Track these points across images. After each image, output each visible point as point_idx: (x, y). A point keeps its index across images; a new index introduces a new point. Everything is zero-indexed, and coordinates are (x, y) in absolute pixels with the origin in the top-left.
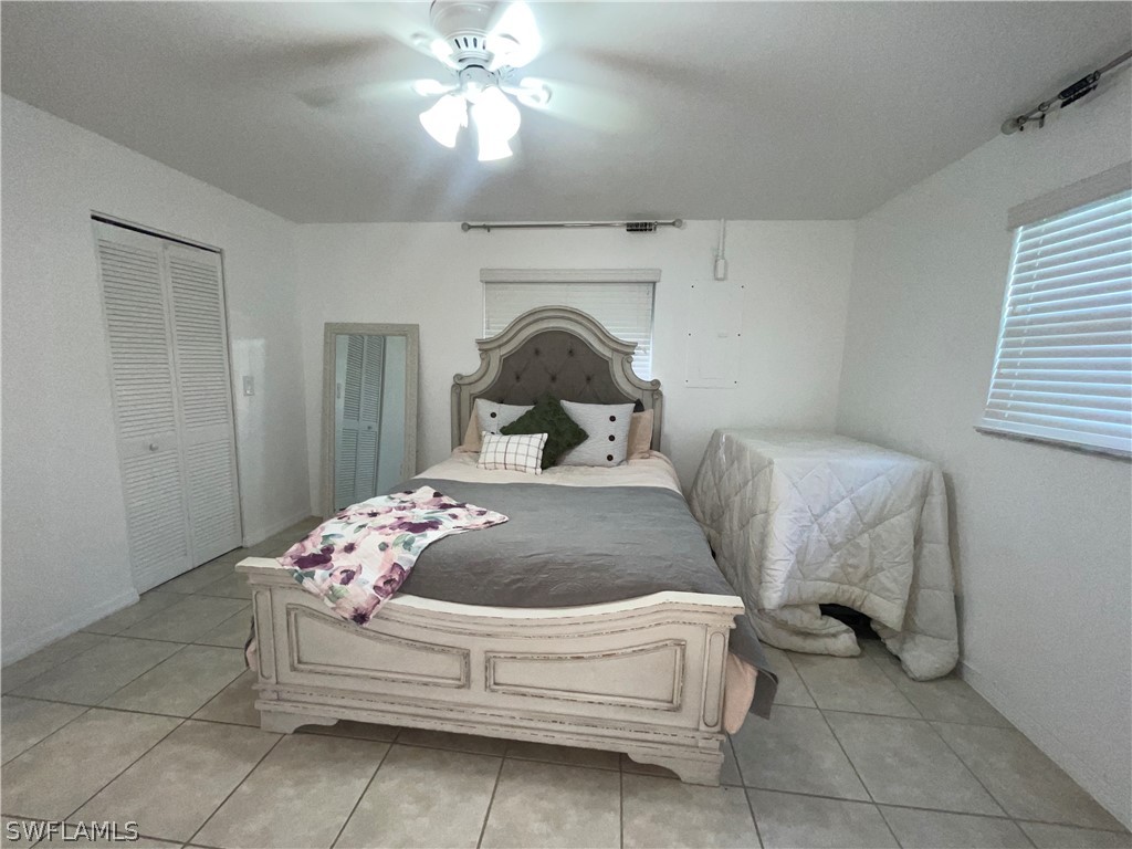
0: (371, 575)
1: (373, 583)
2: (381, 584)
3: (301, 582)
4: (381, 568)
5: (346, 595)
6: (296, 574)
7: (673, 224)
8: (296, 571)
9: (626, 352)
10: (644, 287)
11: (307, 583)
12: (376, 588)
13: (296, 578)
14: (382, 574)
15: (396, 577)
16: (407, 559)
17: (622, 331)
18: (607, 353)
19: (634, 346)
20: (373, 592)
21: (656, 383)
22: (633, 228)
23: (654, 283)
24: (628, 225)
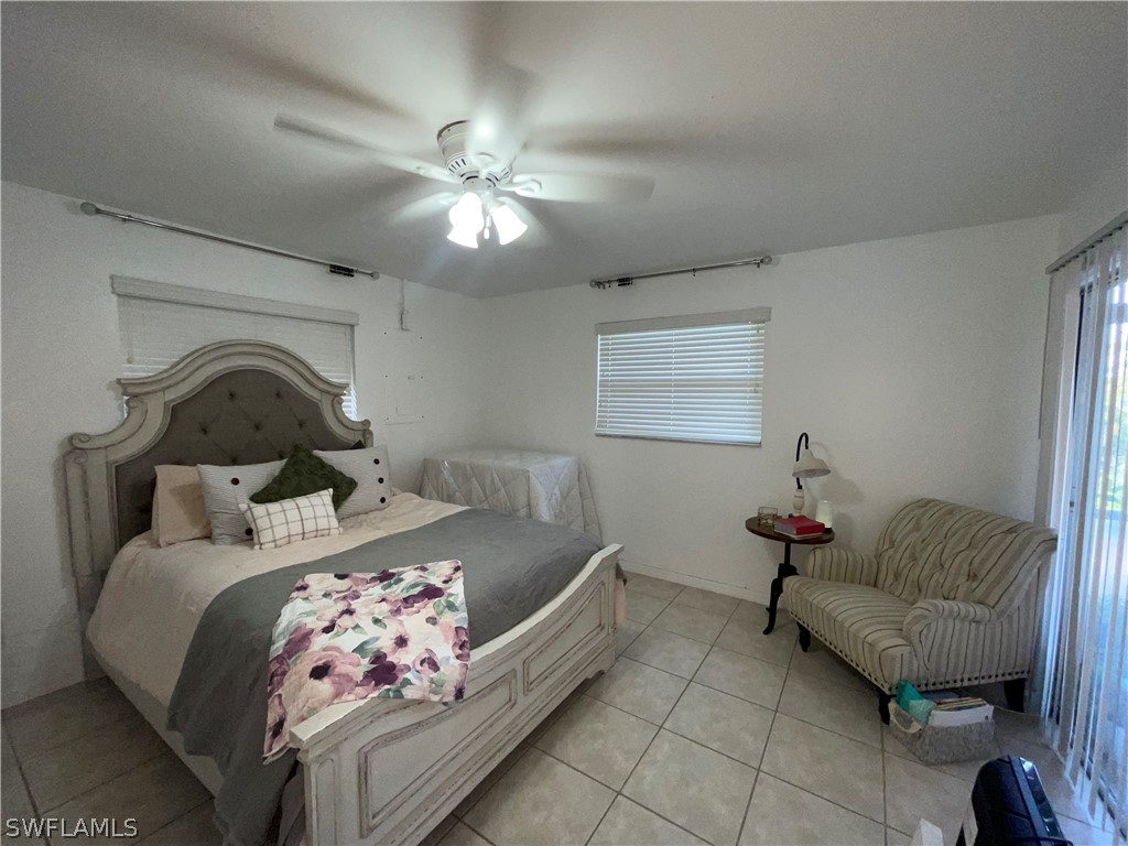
0: (445, 651)
1: (453, 655)
2: (460, 652)
3: (402, 697)
4: (446, 640)
5: (445, 678)
6: (391, 694)
7: (371, 275)
8: (388, 690)
9: (336, 393)
10: (342, 329)
11: (409, 693)
12: (458, 657)
13: (395, 697)
14: (451, 643)
15: (465, 638)
16: (461, 618)
17: (329, 371)
18: (315, 395)
19: (345, 386)
20: (459, 662)
21: (367, 423)
22: (336, 270)
23: (352, 326)
24: (332, 266)
